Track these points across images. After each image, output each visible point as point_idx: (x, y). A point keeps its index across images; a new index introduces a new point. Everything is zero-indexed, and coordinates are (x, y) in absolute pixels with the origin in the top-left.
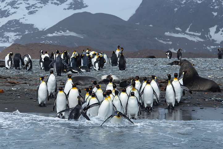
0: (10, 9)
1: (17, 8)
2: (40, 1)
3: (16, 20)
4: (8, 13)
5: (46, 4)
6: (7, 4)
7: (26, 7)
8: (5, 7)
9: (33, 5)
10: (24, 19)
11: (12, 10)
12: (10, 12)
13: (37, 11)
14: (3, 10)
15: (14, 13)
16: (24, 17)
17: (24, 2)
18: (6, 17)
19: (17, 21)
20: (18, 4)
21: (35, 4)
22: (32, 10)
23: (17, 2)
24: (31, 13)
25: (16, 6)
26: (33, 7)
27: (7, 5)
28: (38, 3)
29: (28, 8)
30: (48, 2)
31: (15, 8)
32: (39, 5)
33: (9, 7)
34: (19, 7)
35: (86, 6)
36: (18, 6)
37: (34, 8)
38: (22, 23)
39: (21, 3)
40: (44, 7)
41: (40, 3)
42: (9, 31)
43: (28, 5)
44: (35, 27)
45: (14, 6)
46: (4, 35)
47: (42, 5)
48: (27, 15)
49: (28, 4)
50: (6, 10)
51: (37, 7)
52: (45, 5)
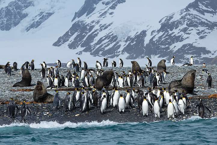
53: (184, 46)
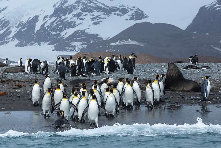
0: (76, 20)
1: (82, 19)
2: (104, 13)
3: (81, 31)
4: (74, 24)
5: (110, 15)
6: (73, 15)
7: (91, 19)
8: (72, 18)
9: (97, 17)
10: (90, 29)
11: (78, 22)
12: (76, 23)
13: (101, 21)
14: (70, 21)
15: (80, 24)
16: (89, 27)
17: (89, 13)
18: (72, 27)
19: (83, 32)
20: (84, 16)
21: (99, 16)
22: (96, 21)
23: (82, 13)
24: (96, 24)
25: (82, 17)
26: (97, 18)
27: (74, 17)
28: (102, 14)
29: (92, 19)
30: (111, 14)
31: (80, 19)
32: (103, 16)
33: (75, 18)
34: (84, 19)
35: (147, 17)
36: (83, 17)
37: (98, 20)
38: (87, 33)
39: (87, 15)
40: (107, 18)
41: (104, 14)
42: (76, 41)
43: (93, 17)
44: (99, 37)
45: (80, 18)
46: (71, 44)
47: (106, 16)
48: (92, 26)
49: (93, 15)
50: (73, 22)
51: (101, 18)
52: (108, 17)
53: (76, 32)
